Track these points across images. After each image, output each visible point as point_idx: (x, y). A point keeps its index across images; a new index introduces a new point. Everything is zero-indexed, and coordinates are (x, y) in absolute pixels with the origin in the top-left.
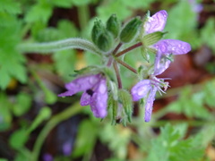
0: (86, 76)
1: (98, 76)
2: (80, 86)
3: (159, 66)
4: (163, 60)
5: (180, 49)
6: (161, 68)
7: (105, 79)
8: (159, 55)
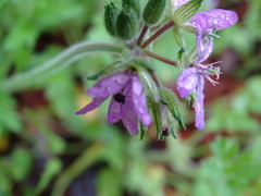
0: (111, 76)
1: (126, 72)
2: (106, 90)
3: (202, 48)
4: (206, 38)
5: (224, 20)
6: (206, 50)
7: (137, 75)
8: (200, 33)
